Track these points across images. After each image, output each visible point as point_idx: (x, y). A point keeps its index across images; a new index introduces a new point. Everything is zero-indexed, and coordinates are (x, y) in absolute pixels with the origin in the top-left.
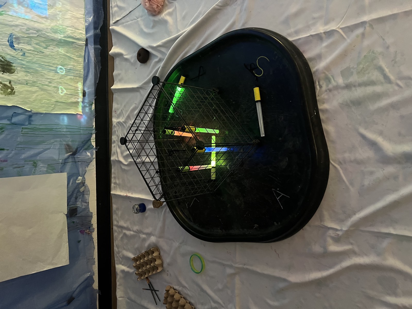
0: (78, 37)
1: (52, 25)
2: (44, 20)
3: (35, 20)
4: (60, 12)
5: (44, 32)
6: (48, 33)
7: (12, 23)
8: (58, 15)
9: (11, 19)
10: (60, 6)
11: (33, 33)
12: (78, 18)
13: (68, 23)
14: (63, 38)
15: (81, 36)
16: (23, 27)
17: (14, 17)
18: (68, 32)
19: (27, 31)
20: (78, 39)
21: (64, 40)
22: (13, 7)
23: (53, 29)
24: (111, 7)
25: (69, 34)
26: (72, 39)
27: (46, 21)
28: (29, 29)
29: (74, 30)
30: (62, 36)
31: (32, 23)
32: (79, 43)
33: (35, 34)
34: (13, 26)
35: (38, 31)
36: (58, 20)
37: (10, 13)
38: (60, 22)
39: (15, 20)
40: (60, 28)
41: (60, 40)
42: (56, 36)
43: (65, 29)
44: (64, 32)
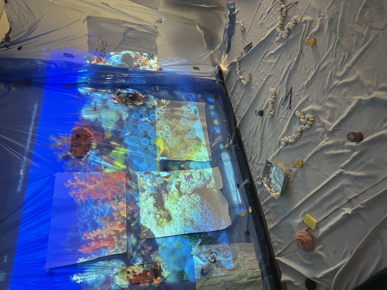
0: (256, 275)
1: (238, 273)
2: (233, 272)
3: (228, 275)
4: (241, 261)
5: (235, 281)
6: (237, 281)
7: (215, 283)
8: (240, 263)
9: (214, 280)
10: (240, 257)
11: (228, 285)
12: (252, 261)
13: (247, 267)
14: (247, 281)
15: (258, 274)
16: (222, 283)
17: (215, 278)
18: (249, 274)
19: (225, 284)
20: (257, 277)
21: (248, 282)
22: (214, 270)
23: (239, 276)
24: (272, 242)
25: (250, 276)
26: (253, 279)
27: (234, 272)
28: (225, 283)
29: (252, 271)
30: (246, 279)
31: (227, 277)
32: (258, 280)
33: (230, 285)
34: (216, 284)
35: (231, 281)
36: (241, 268)
37: (213, 276)
38: (243, 269)
39: (217, 279)
40: (244, 273)
41: (246, 283)
42: (242, 281)
43: (247, 272)
44: (247, 276)
